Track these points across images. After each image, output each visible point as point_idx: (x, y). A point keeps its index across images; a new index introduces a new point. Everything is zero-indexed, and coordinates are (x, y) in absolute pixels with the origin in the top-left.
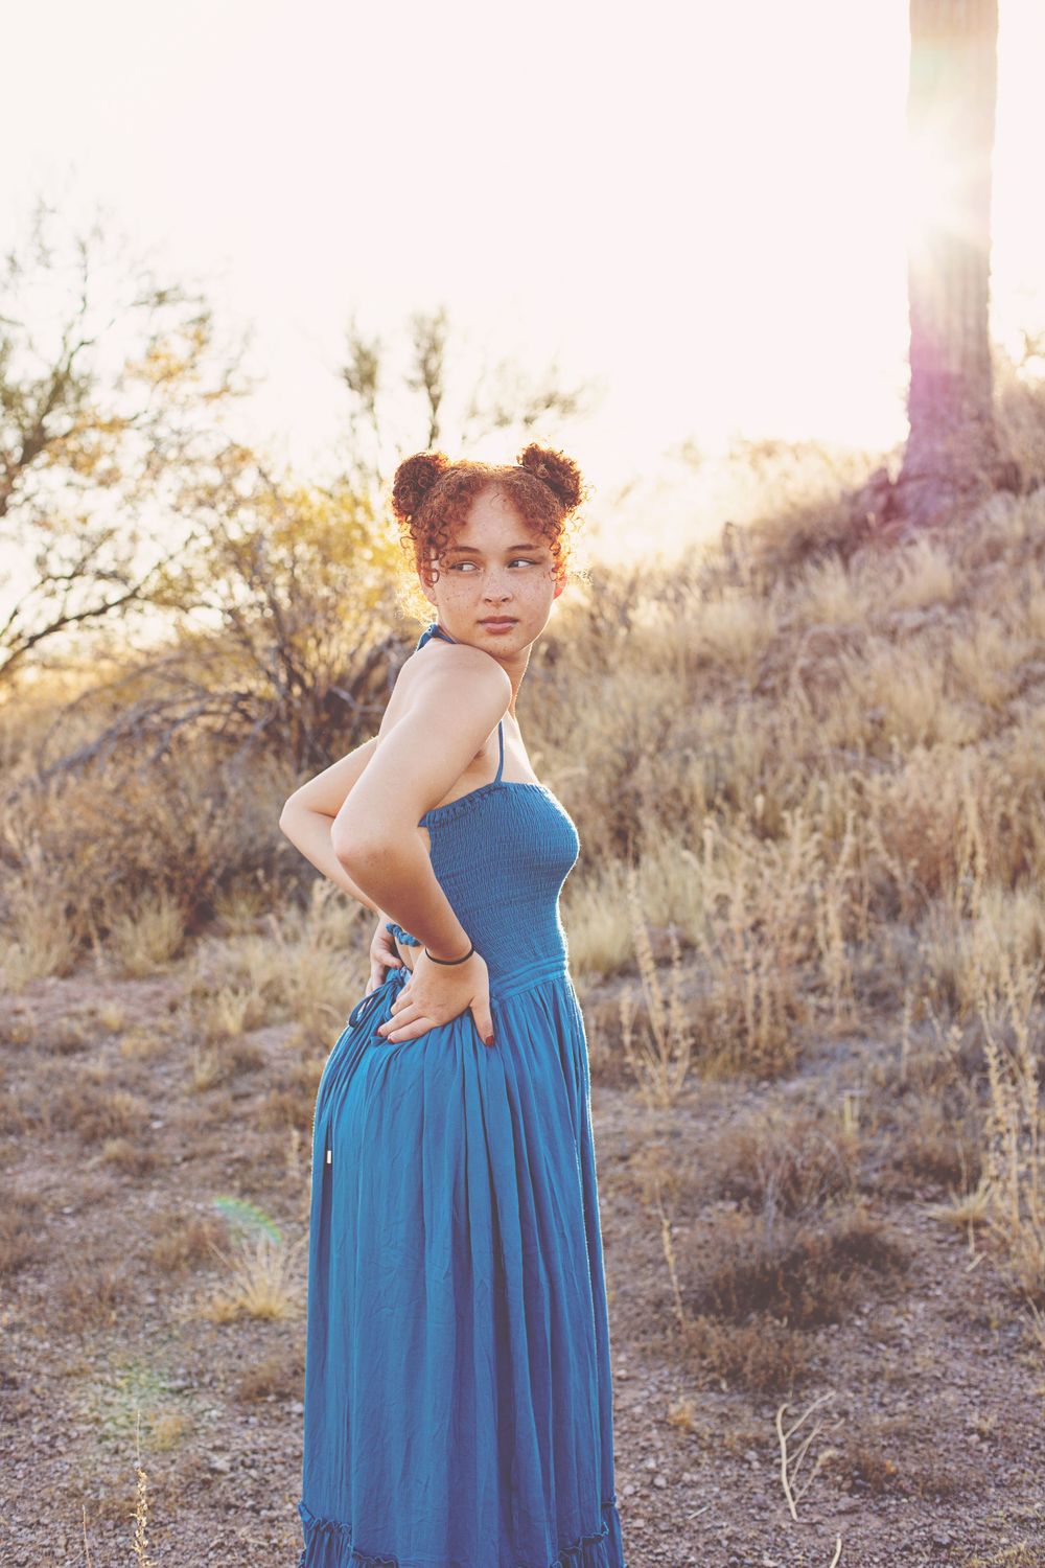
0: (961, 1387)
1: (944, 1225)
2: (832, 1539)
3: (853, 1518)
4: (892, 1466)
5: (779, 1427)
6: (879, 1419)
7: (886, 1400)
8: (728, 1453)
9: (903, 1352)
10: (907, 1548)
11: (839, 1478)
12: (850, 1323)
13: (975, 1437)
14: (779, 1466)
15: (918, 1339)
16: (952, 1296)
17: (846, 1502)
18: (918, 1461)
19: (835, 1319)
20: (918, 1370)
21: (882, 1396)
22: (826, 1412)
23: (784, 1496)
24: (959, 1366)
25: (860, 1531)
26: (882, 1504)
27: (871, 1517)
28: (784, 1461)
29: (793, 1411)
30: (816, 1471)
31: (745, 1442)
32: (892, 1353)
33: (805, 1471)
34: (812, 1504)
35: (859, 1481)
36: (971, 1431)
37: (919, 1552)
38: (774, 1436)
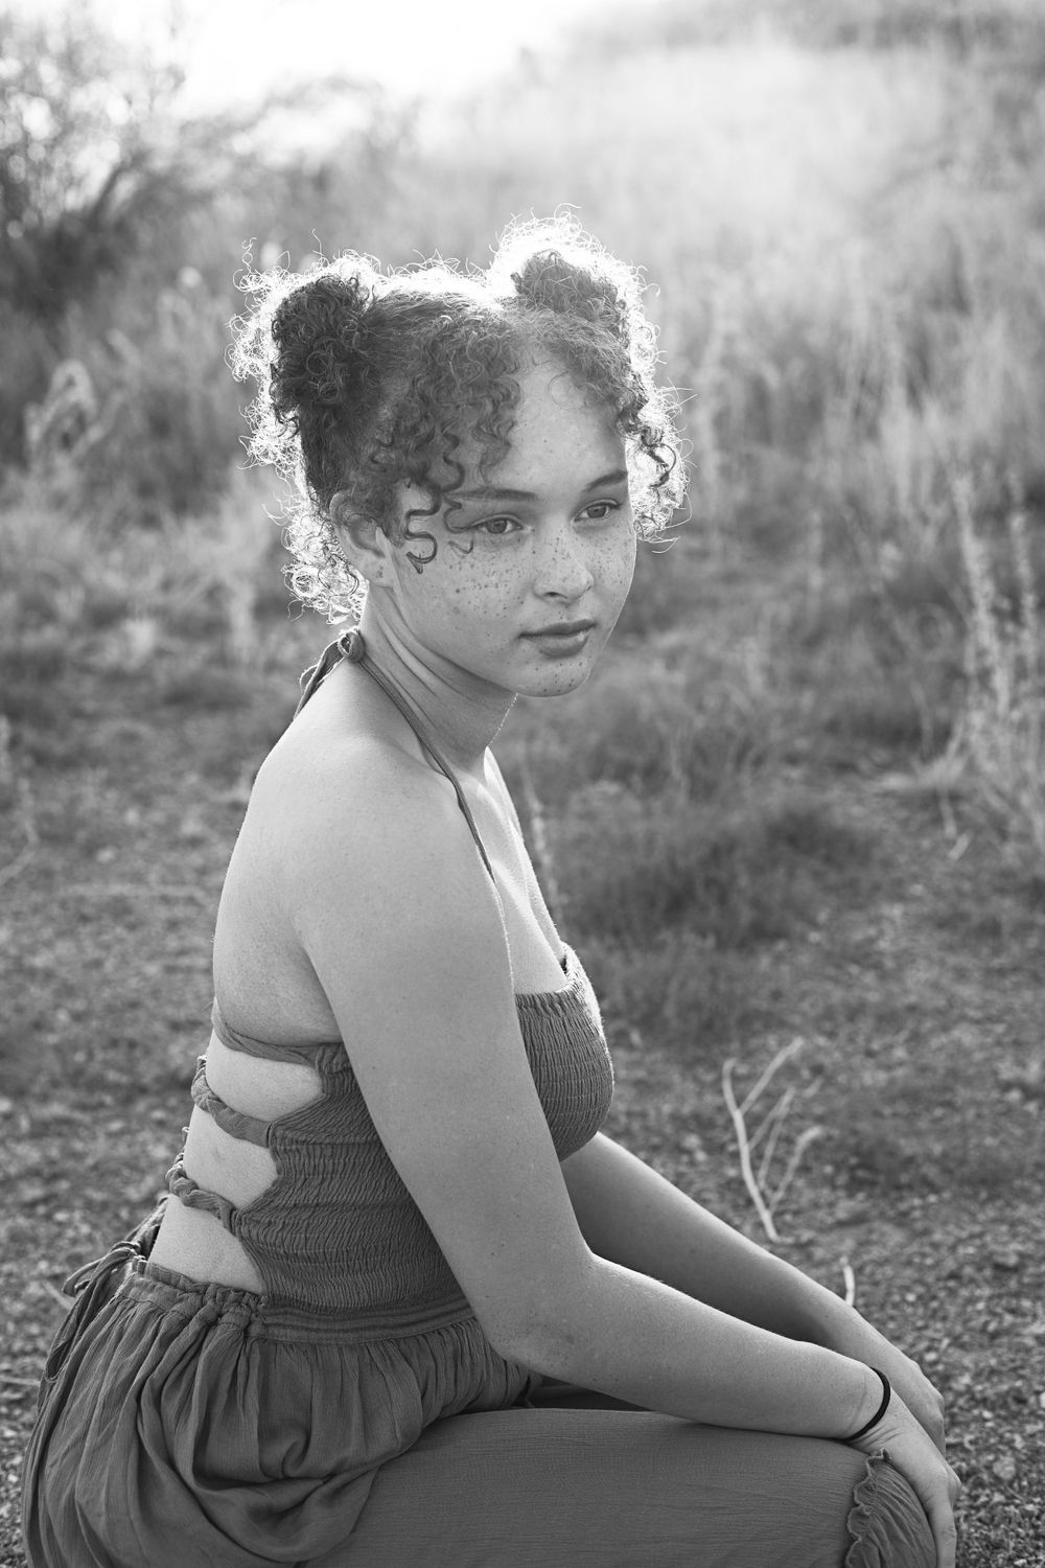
0: (977, 1022)
1: (905, 800)
2: (835, 1269)
3: (859, 1232)
4: (908, 1147)
5: (729, 1095)
6: (873, 1077)
7: (876, 1046)
8: (656, 1140)
9: (884, 976)
10: (954, 1276)
11: (829, 1169)
12: (803, 939)
13: (1014, 1096)
14: (736, 1155)
15: (905, 958)
16: (938, 894)
17: (845, 1208)
18: (943, 1133)
19: (779, 935)
20: (912, 999)
21: (869, 1040)
22: (789, 1070)
23: (750, 1202)
24: (968, 992)
25: (876, 1253)
26: (903, 1206)
27: (887, 1228)
28: (745, 1149)
29: (742, 1070)
30: (794, 1161)
31: (682, 1123)
32: (869, 978)
33: (779, 1162)
34: (796, 1213)
35: (861, 1173)
36: (1007, 1087)
37: (972, 1281)
38: (722, 1109)
